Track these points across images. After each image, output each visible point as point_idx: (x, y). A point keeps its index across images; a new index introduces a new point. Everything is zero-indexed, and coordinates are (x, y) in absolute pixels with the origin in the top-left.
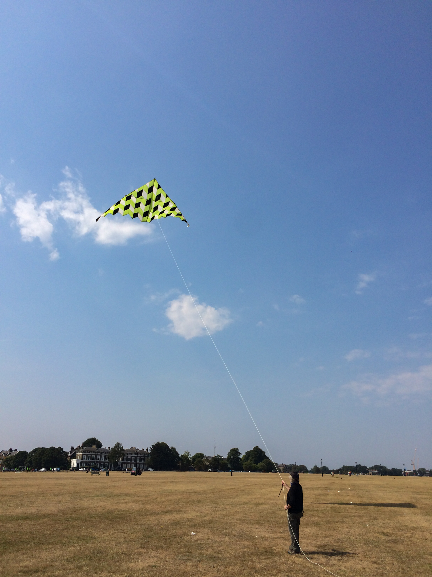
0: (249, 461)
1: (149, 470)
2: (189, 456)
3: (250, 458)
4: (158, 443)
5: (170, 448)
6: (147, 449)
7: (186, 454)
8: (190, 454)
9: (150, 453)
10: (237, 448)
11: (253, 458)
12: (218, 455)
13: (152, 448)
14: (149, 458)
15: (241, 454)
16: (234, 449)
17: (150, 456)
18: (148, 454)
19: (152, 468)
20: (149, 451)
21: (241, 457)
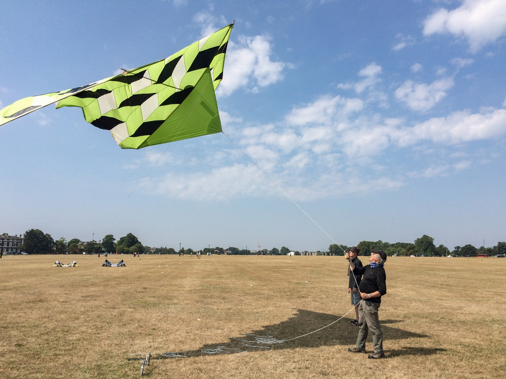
0: (122, 245)
1: (23, 254)
2: (65, 242)
3: (124, 243)
4: (32, 230)
5: (45, 234)
6: (21, 235)
7: (61, 240)
8: (65, 240)
9: (24, 239)
10: (111, 234)
11: (126, 242)
12: (93, 240)
13: (25, 234)
14: (22, 243)
15: (115, 239)
16: (109, 235)
17: (24, 241)
18: (22, 240)
19: (25, 252)
20: (22, 237)
21: (115, 242)
